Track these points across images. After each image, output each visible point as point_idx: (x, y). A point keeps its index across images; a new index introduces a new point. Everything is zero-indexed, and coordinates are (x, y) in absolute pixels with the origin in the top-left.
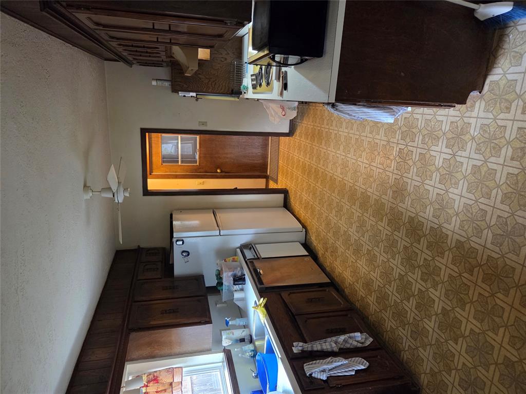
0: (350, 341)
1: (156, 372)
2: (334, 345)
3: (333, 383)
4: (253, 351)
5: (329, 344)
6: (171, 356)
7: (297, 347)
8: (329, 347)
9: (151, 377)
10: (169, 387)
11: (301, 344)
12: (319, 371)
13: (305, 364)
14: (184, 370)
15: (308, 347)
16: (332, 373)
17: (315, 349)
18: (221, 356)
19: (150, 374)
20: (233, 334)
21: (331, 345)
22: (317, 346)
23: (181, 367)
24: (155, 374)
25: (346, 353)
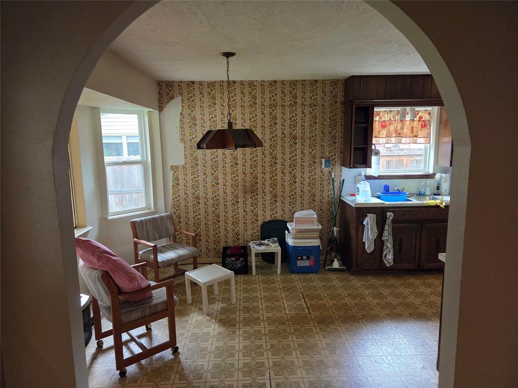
0: (387, 250)
1: (430, 126)
2: (386, 238)
3: (360, 227)
4: (424, 194)
5: (387, 236)
6: (439, 136)
7: (390, 215)
8: (385, 235)
9: (427, 123)
10: (415, 135)
11: (391, 218)
12: (369, 221)
13: (375, 215)
14: (429, 145)
15: (389, 221)
16: (366, 228)
17: (386, 226)
18: (431, 172)
19: (429, 122)
20: (445, 182)
21: (386, 236)
22: (388, 229)
23: (430, 143)
24: (428, 125)
25: (379, 243)
